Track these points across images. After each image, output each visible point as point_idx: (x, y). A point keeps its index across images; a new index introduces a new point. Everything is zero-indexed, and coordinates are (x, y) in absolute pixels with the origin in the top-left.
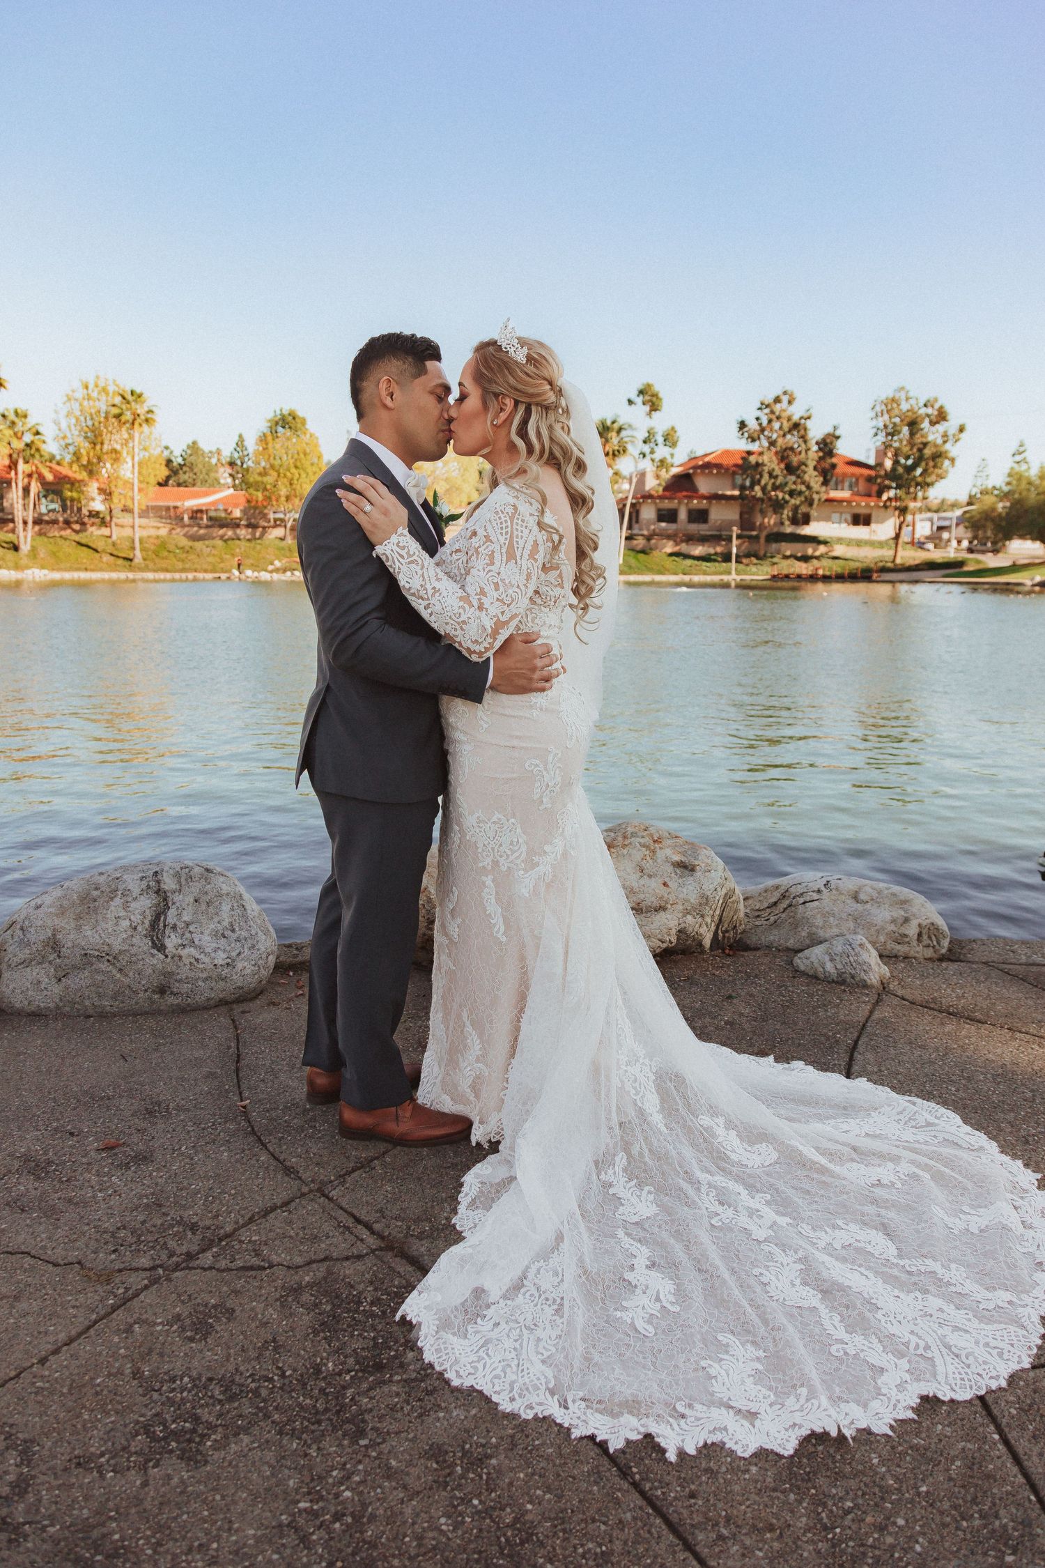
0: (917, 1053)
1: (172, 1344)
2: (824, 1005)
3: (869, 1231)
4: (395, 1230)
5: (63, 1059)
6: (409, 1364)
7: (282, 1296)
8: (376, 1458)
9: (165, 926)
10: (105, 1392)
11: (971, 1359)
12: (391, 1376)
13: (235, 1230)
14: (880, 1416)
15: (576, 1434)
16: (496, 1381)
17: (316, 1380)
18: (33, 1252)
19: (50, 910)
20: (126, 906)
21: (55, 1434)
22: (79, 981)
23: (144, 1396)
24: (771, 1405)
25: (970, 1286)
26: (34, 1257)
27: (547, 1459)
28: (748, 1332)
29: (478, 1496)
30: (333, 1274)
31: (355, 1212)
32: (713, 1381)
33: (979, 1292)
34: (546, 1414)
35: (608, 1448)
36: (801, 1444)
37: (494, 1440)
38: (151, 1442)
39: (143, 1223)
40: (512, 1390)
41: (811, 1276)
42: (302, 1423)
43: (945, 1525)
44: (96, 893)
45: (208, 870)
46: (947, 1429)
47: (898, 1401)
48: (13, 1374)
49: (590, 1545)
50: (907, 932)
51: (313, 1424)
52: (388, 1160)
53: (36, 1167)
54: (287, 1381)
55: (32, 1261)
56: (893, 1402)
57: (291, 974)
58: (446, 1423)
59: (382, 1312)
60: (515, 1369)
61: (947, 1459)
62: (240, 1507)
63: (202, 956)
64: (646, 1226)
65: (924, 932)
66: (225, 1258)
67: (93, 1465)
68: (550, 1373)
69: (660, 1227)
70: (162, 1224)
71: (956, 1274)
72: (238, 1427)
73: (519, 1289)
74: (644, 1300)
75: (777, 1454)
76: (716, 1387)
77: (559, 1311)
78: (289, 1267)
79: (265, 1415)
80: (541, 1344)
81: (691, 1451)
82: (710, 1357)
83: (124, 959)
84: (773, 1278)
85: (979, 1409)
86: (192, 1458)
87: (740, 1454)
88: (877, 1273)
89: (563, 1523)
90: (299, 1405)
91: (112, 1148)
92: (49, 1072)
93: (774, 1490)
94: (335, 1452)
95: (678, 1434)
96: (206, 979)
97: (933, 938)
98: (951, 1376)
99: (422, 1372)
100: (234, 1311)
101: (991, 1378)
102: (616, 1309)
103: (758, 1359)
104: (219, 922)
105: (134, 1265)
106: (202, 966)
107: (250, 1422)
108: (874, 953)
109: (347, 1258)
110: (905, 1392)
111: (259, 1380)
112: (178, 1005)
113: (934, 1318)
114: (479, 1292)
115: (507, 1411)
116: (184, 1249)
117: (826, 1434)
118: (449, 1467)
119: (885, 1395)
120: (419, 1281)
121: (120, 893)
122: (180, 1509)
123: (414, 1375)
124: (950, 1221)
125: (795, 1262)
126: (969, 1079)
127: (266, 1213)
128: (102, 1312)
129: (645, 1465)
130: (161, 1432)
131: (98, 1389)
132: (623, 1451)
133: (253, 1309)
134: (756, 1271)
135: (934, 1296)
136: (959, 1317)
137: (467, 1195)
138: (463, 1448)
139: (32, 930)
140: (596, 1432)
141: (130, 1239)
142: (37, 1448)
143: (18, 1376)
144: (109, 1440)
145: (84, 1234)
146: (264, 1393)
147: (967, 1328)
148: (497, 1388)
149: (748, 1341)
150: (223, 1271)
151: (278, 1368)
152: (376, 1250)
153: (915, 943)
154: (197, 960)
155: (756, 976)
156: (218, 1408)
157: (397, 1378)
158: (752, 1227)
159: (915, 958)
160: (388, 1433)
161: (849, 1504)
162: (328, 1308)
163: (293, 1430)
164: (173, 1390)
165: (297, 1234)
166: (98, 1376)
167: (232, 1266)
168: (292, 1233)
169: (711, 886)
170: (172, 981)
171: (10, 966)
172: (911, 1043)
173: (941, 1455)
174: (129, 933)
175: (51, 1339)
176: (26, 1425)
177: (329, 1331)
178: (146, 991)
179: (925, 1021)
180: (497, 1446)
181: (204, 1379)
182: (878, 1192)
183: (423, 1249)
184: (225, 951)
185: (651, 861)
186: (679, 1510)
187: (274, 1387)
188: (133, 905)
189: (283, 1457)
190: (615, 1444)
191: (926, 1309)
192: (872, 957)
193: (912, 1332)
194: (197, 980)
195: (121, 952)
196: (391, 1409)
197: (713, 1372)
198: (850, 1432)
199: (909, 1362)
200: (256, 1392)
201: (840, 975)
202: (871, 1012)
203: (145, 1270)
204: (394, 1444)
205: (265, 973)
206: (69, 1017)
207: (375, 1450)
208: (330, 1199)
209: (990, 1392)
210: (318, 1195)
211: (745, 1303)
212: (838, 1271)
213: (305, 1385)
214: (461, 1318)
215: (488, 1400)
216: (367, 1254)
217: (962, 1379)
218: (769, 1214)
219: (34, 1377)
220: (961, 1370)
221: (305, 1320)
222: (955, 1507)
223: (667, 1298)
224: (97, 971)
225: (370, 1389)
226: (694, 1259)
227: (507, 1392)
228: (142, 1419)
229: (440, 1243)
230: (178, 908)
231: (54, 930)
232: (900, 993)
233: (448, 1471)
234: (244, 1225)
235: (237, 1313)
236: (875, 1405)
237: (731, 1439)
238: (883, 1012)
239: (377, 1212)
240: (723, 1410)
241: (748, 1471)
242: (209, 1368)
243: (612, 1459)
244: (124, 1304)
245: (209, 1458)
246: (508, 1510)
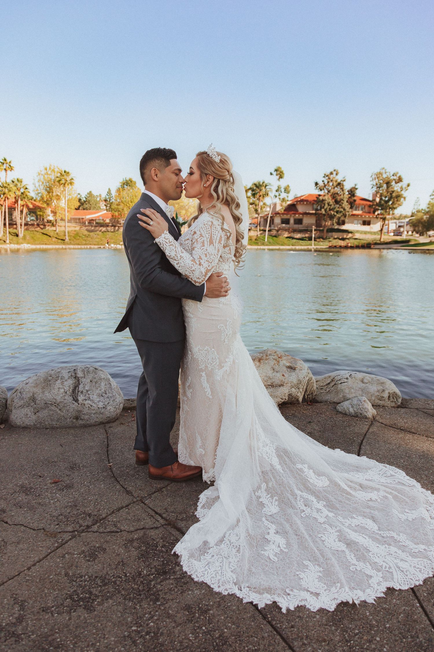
0: (387, 446)
1: (81, 562)
2: (349, 426)
3: (367, 520)
4: (172, 517)
5: (37, 446)
6: (177, 572)
7: (126, 544)
8: (163, 610)
9: (78, 392)
10: (54, 582)
11: (408, 573)
12: (170, 576)
13: (106, 516)
14: (370, 595)
15: (245, 601)
16: (212, 579)
17: (139, 578)
18: (25, 525)
19: (33, 385)
20: (62, 383)
21: (34, 598)
22: (44, 414)
23: (70, 583)
24: (325, 590)
25: (408, 543)
26: (25, 526)
27: (233, 611)
28: (316, 560)
29: (205, 626)
30: (146, 535)
31: (155, 509)
32: (301, 580)
33: (412, 545)
34: (233, 592)
35: (258, 607)
36: (337, 606)
37: (211, 603)
38: (72, 602)
39: (69, 513)
40: (219, 583)
41: (342, 538)
42: (133, 595)
43: (396, 641)
44: (50, 378)
45: (96, 369)
46: (399, 601)
47: (378, 589)
48: (17, 574)
49: (250, 646)
50: (384, 396)
51: (138, 595)
52: (169, 488)
53: (26, 490)
54: (127, 578)
55: (25, 528)
56: (376, 589)
57: (129, 411)
58: (192, 596)
59: (166, 550)
60: (220, 574)
61: (397, 613)
62: (108, 629)
63: (93, 404)
64: (275, 516)
65: (391, 396)
66: (102, 528)
67: (49, 611)
68: (234, 577)
69: (280, 517)
70: (77, 514)
71: (402, 538)
72: (108, 596)
73: (222, 541)
74: (273, 547)
75: (328, 611)
76: (303, 583)
77: (238, 551)
78: (128, 532)
79: (118, 592)
80: (232, 564)
81: (292, 609)
82: (300, 571)
83: (61, 405)
84: (327, 538)
85: (411, 593)
86: (89, 609)
87: (312, 610)
88: (370, 537)
89: (239, 637)
90: (133, 588)
91: (56, 483)
92: (31, 451)
93: (326, 625)
94: (147, 607)
95: (287, 602)
96: (95, 413)
97: (395, 398)
98: (399, 579)
99: (182, 575)
100: (106, 549)
101: (416, 580)
102: (262, 550)
103: (320, 572)
104: (100, 390)
105: (66, 530)
106: (93, 408)
107: (112, 595)
108: (370, 404)
109: (152, 528)
110: (380, 586)
111: (116, 577)
112: (83, 424)
113: (393, 556)
114: (205, 543)
115: (217, 591)
116: (86, 524)
117: (347, 603)
118: (193, 614)
119: (372, 587)
120: (181, 538)
121: (60, 378)
122: (84, 629)
123: (179, 576)
124: (400, 516)
125: (336, 532)
126: (409, 457)
127: (119, 510)
128: (53, 549)
129: (273, 614)
130: (76, 598)
131: (51, 580)
132: (264, 609)
133: (113, 549)
134: (320, 536)
135: (393, 546)
136: (403, 555)
137: (201, 503)
138: (199, 606)
139: (24, 393)
140: (253, 601)
141: (64, 520)
142: (27, 604)
143: (19, 574)
144: (55, 601)
145: (45, 517)
146: (118, 583)
147: (407, 560)
148: (213, 582)
149: (316, 564)
150: (102, 533)
151: (124, 573)
152: (163, 525)
153: (387, 400)
154: (91, 406)
155: (321, 413)
156: (99, 588)
157: (172, 577)
158: (318, 517)
159: (387, 406)
160: (168, 600)
161: (357, 631)
162: (144, 548)
163: (130, 598)
164: (82, 581)
165: (132, 518)
166: (51, 575)
167: (105, 531)
168: (130, 518)
169: (303, 377)
170: (81, 414)
171: (15, 408)
172: (385, 442)
173: (395, 612)
174: (64, 394)
175: (32, 560)
176: (22, 595)
177: (144, 558)
178: (70, 418)
179: (391, 433)
180: (212, 606)
181: (94, 577)
182: (370, 503)
183: (183, 525)
184: (102, 402)
185: (277, 366)
186: (286, 633)
187: (122, 580)
188: (65, 383)
189: (126, 609)
190: (261, 606)
191: (389, 552)
192: (369, 406)
193: (384, 561)
194: (91, 414)
195: (60, 402)
196: (170, 590)
197: (301, 577)
198: (358, 602)
199: (382, 573)
200: (115, 582)
201: (356, 413)
202: (369, 429)
203: (70, 532)
204: (171, 604)
205: (119, 411)
206: (39, 429)
207: (163, 606)
208: (145, 504)
209: (416, 586)
210: (140, 502)
211: (315, 549)
212: (353, 536)
213: (134, 580)
214: (198, 553)
215: (209, 587)
216: (160, 527)
217: (404, 581)
218: (325, 512)
219: (26, 575)
220: (403, 577)
221: (135, 553)
222: (400, 633)
223: (283, 546)
224: (51, 410)
225: (161, 582)
226: (294, 530)
227: (217, 584)
228: (69, 593)
229: (190, 522)
230: (83, 384)
231: (33, 393)
232: (380, 421)
233: (192, 615)
234: (110, 515)
235: (107, 550)
236: (368, 591)
237: (309, 604)
238: (374, 429)
239: (164, 509)
240: (305, 592)
241: (315, 617)
242: (96, 572)
243: (260, 611)
244: (62, 546)
245: (96, 609)
246: (217, 632)
